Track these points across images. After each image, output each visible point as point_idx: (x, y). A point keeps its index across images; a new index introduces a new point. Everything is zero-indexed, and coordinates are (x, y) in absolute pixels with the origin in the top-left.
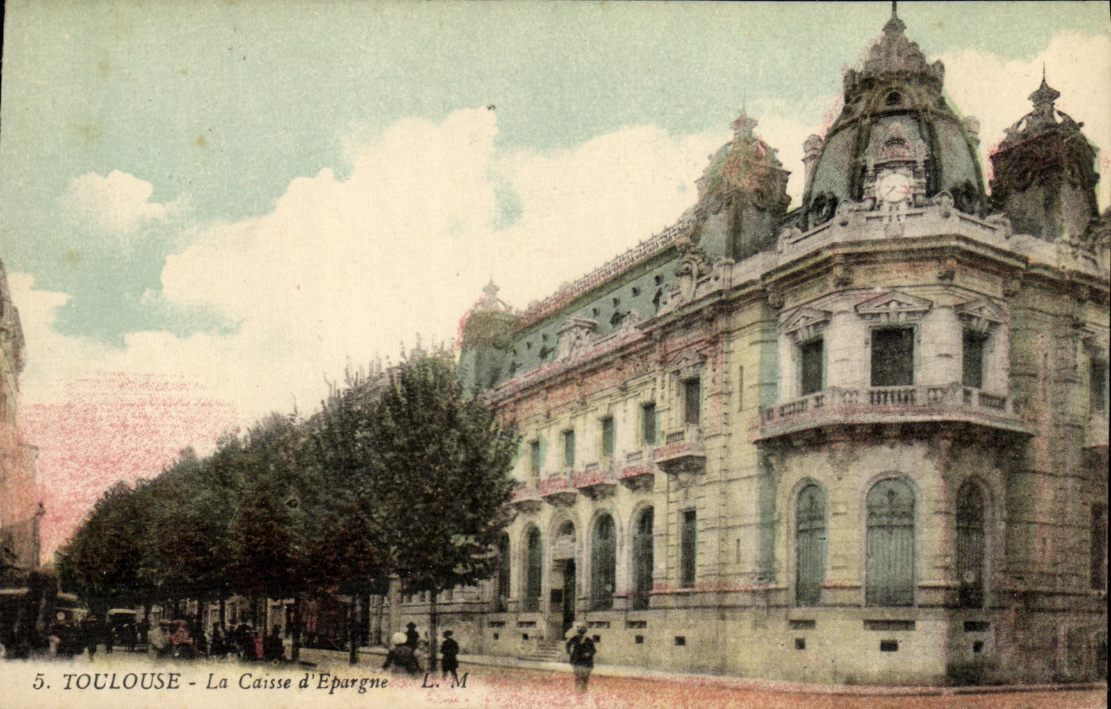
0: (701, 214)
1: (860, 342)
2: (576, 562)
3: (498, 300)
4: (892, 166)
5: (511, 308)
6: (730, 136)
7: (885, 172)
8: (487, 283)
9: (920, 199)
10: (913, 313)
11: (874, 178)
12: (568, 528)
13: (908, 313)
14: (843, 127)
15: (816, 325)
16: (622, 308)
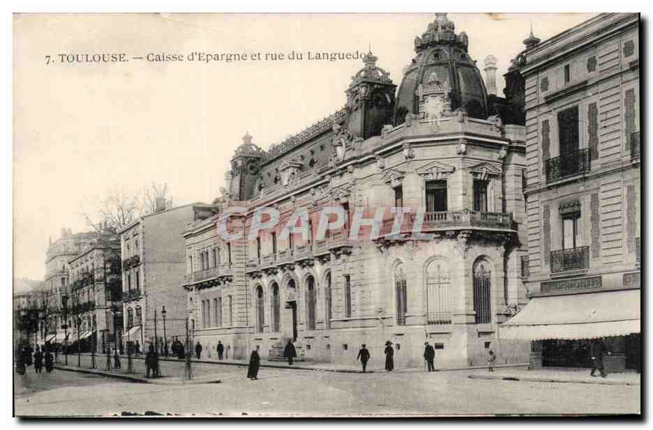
0: (349, 110)
1: (419, 188)
2: (297, 303)
3: (252, 144)
4: (434, 95)
5: (260, 149)
6: (363, 66)
7: (429, 98)
8: (245, 134)
9: (447, 113)
10: (445, 173)
11: (423, 101)
12: (292, 283)
13: (443, 173)
14: (413, 70)
15: (399, 179)
16: (315, 157)
